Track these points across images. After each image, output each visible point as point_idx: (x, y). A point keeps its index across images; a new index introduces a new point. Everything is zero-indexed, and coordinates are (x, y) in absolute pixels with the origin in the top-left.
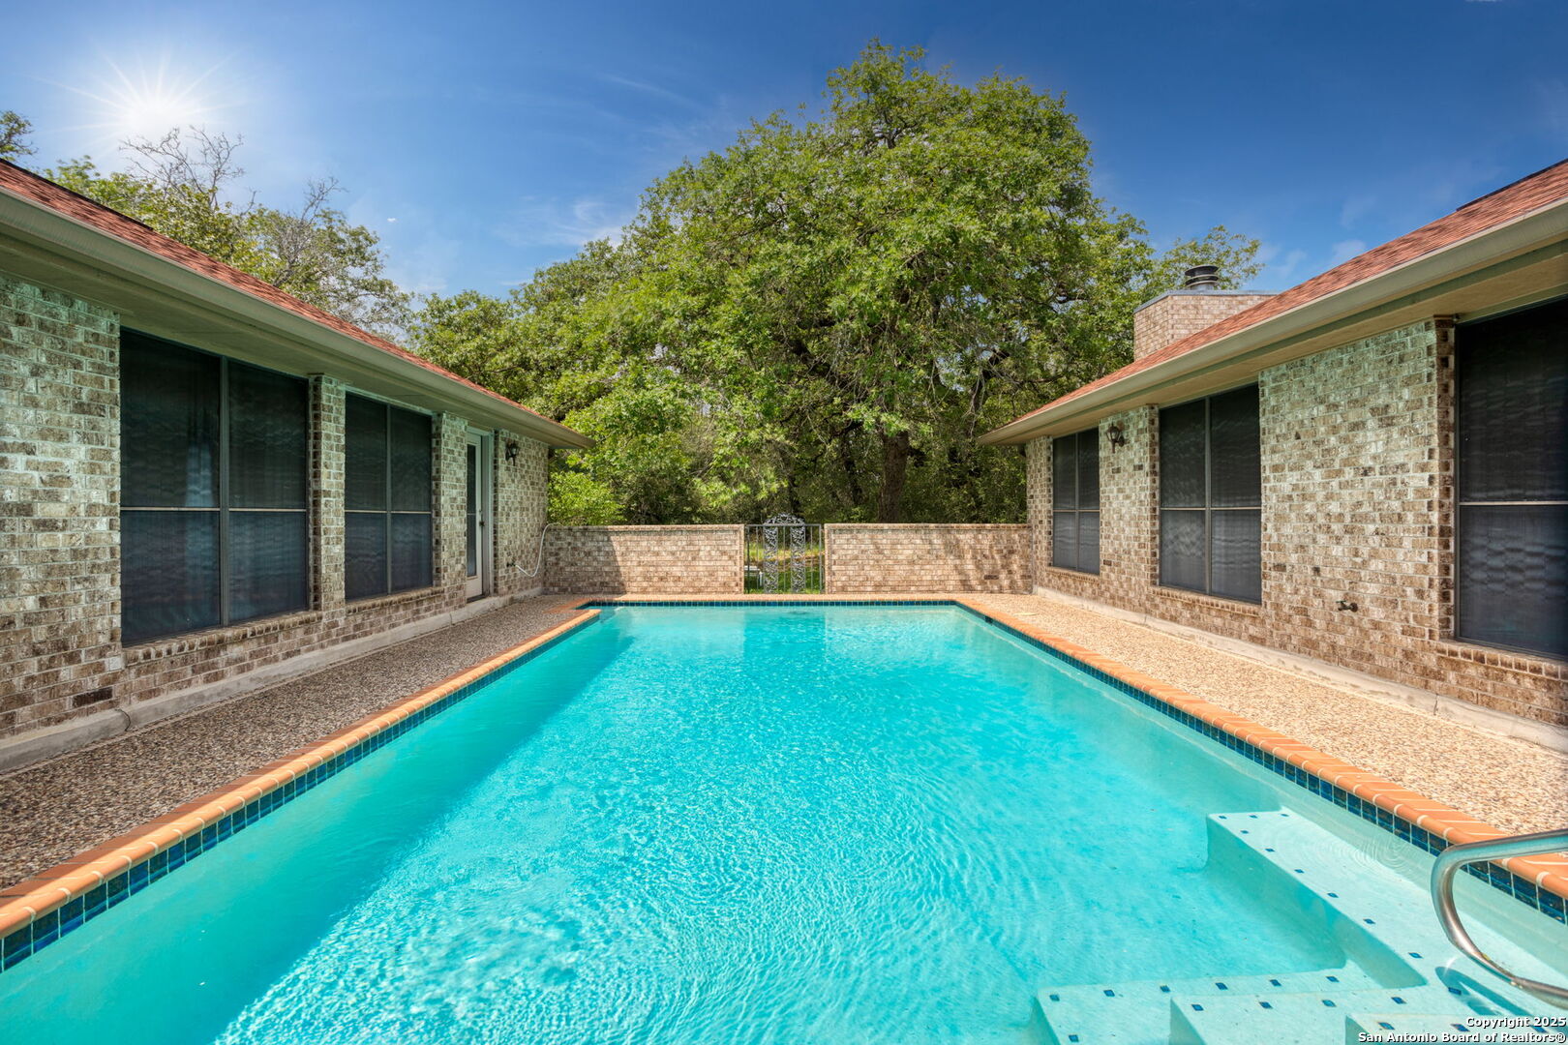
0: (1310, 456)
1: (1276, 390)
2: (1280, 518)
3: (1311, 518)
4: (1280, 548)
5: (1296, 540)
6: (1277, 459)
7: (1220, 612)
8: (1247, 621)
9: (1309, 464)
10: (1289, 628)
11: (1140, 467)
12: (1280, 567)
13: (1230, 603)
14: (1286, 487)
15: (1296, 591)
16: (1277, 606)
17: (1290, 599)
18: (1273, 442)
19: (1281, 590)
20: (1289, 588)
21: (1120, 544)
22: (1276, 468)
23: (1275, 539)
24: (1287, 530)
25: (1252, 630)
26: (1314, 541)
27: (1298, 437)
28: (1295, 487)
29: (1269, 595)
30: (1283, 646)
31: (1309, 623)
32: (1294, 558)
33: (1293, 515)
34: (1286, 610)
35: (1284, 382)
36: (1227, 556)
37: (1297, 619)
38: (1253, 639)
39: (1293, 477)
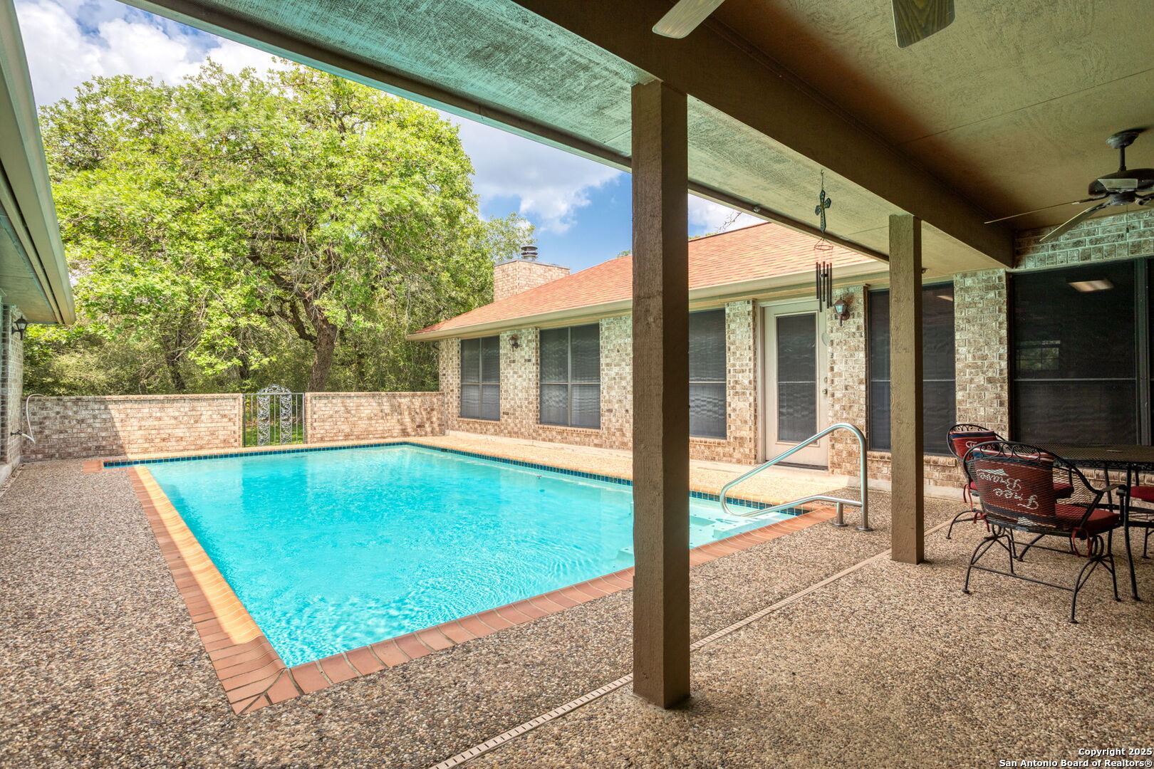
0: (624, 360)
1: (608, 329)
2: (610, 388)
3: (625, 388)
4: (610, 401)
5: (617, 398)
6: (608, 360)
7: (578, 435)
8: (593, 437)
9: (624, 363)
10: (614, 438)
11: (529, 361)
12: (610, 411)
13: (584, 429)
14: (613, 374)
15: (618, 421)
16: (608, 429)
17: (615, 425)
18: (607, 352)
19: (610, 420)
20: (614, 420)
21: (515, 403)
22: (607, 365)
23: (607, 398)
24: (613, 393)
25: (596, 441)
26: (626, 398)
27: (618, 351)
28: (617, 374)
29: (604, 424)
30: (611, 447)
31: (624, 435)
32: (616, 406)
33: (616, 387)
34: (613, 430)
35: (612, 325)
36: (580, 406)
37: (618, 434)
38: (596, 445)
39: (616, 369)
